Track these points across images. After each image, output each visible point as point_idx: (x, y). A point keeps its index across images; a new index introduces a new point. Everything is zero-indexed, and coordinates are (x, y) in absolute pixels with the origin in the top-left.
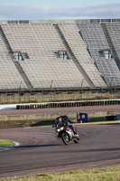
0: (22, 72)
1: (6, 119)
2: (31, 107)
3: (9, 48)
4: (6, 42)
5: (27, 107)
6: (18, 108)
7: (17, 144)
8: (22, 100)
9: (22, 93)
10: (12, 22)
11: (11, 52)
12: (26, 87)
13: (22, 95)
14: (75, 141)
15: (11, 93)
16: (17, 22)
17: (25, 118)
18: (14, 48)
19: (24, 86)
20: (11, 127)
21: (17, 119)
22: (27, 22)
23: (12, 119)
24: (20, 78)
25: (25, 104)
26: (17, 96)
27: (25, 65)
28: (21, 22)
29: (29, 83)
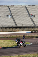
0: (33, 21)
1: (28, 36)
2: (36, 32)
3: (29, 13)
4: (28, 11)
5: (34, 32)
6: (31, 32)
7: (31, 44)
8: (33, 30)
9: (33, 27)
10: (30, 5)
11: (29, 15)
12: (34, 26)
13: (33, 28)
14: (24, 46)
15: (29, 27)
16: (31, 5)
17: (34, 35)
18: (30, 13)
19: (33, 25)
20: (29, 38)
21: (31, 36)
22: (34, 5)
23: (29, 36)
24: (32, 23)
25: (34, 31)
26: (31, 28)
27: (34, 19)
28: (32, 5)
29: (35, 24)
